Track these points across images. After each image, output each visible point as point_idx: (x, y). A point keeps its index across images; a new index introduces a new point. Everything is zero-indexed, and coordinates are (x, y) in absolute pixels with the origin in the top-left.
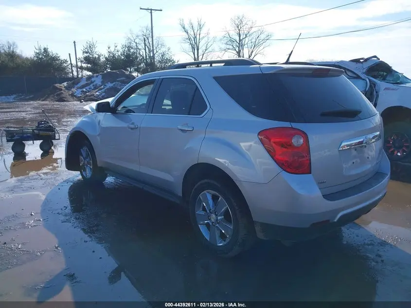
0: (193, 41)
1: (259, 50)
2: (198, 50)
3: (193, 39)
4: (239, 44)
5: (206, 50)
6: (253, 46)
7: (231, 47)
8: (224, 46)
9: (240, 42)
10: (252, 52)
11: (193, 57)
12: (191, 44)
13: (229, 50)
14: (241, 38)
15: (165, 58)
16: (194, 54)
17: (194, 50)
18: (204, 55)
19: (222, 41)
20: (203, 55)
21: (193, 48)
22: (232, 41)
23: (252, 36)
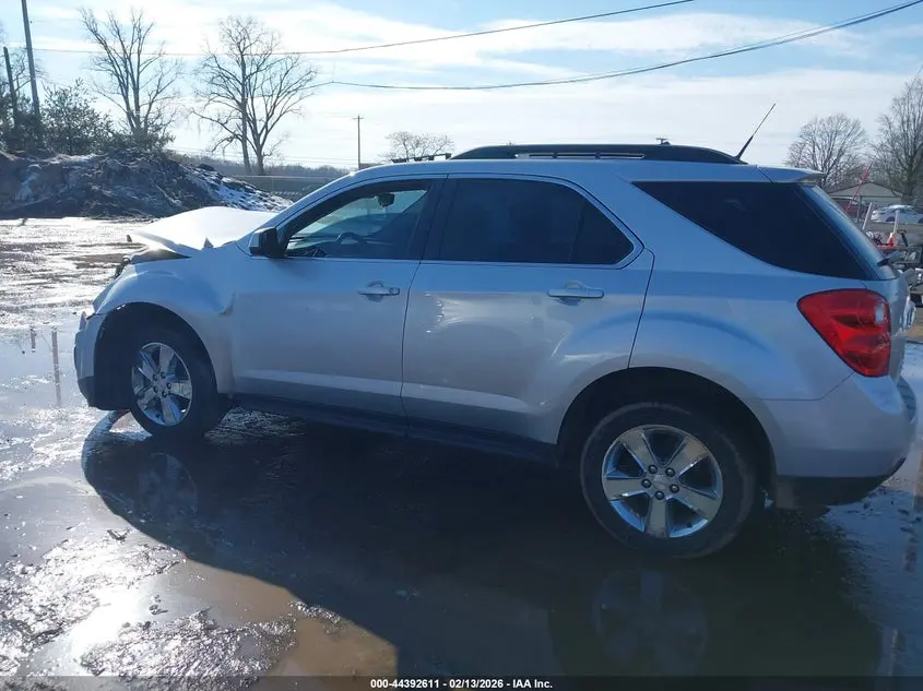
0: (122, 68)
1: (289, 103)
2: (136, 90)
3: (120, 62)
4: (243, 85)
5: (158, 93)
6: (276, 92)
7: (223, 91)
8: (203, 87)
9: (244, 79)
10: (275, 106)
11: (125, 108)
12: (117, 75)
13: (219, 98)
14: (247, 73)
15: (71, 107)
16: (126, 98)
17: (127, 89)
18: (154, 105)
19: (201, 76)
20: (150, 104)
21: (123, 86)
22: (223, 76)
23: (273, 70)
